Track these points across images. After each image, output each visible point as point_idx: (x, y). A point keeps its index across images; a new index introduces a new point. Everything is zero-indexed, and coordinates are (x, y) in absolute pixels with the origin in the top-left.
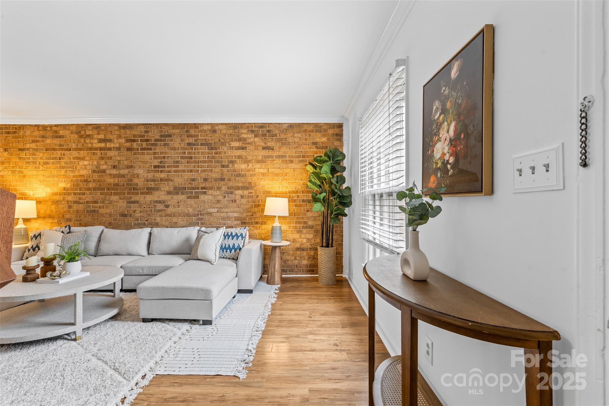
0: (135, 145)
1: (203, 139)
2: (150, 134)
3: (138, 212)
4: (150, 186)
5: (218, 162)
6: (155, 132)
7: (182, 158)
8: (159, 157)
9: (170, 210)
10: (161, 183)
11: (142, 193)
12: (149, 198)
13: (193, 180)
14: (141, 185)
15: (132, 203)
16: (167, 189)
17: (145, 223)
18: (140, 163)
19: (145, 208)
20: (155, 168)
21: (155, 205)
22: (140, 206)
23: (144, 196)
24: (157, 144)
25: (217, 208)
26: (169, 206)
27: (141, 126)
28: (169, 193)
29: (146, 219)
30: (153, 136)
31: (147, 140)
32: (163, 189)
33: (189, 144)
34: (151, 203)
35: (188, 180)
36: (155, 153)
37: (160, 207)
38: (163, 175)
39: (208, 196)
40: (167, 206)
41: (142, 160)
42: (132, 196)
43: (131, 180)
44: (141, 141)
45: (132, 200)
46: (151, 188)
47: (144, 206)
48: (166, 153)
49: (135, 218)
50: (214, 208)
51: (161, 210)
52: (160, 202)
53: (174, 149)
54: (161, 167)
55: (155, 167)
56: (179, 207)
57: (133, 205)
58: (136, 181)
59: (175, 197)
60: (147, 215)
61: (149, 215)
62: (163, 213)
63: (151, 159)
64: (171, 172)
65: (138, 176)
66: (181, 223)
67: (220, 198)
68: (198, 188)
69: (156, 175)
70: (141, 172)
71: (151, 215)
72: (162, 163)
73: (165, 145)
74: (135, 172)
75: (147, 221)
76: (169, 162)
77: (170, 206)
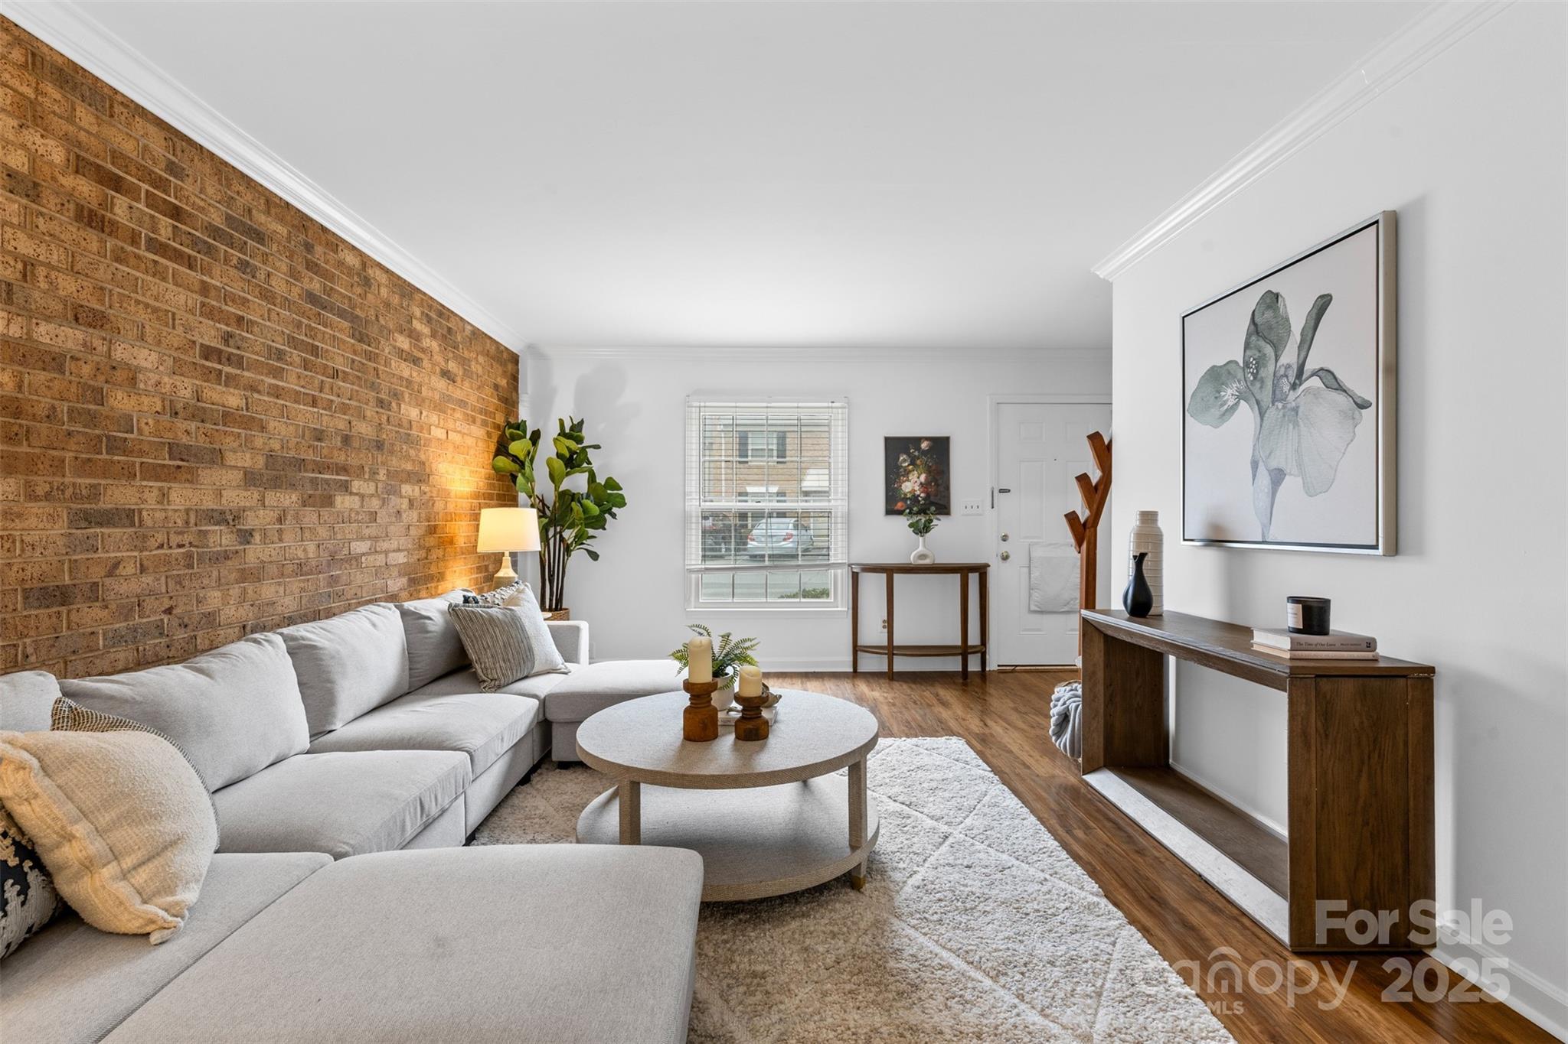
0: (121, 209)
1: (344, 296)
2: (189, 187)
3: (129, 569)
4: (185, 440)
5: (373, 386)
6: (210, 191)
7: (292, 341)
8: (221, 311)
9: (255, 553)
10: (225, 433)
11: (155, 473)
12: (181, 496)
13: (319, 435)
14: (146, 429)
15: (100, 524)
16: (245, 460)
17: (159, 626)
18: (142, 316)
19: (161, 546)
20: (207, 359)
21: (204, 534)
22: (140, 541)
23: (160, 489)
24: (216, 249)
25: (370, 538)
26: (250, 533)
27: (152, 129)
28: (250, 479)
29: (167, 604)
30: (202, 204)
31: (176, 213)
32: (231, 459)
33: (311, 298)
34: (187, 523)
35: (307, 432)
36: (205, 289)
37: (222, 538)
38: (233, 399)
39: (353, 497)
40: (246, 536)
41: (151, 302)
42: (103, 482)
43: (100, 398)
44: (152, 201)
45: (105, 504)
46: (188, 447)
47: (161, 537)
48: (245, 302)
49: (113, 606)
50: (362, 539)
51: (227, 556)
52: (219, 517)
53: (268, 296)
54: (229, 359)
55: (208, 352)
56: (281, 540)
57: (105, 530)
58: (120, 401)
59: (271, 497)
60: (171, 584)
61: (180, 583)
62: (230, 567)
63: (192, 312)
64: (259, 392)
65: (133, 381)
66: (287, 601)
67: (375, 503)
68: (328, 468)
69: (207, 393)
70: (145, 358)
71: (186, 583)
72: (231, 342)
73: (243, 266)
74: (120, 353)
75: (169, 611)
76: (254, 345)
77: (257, 537)
